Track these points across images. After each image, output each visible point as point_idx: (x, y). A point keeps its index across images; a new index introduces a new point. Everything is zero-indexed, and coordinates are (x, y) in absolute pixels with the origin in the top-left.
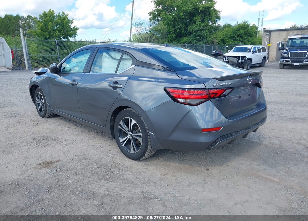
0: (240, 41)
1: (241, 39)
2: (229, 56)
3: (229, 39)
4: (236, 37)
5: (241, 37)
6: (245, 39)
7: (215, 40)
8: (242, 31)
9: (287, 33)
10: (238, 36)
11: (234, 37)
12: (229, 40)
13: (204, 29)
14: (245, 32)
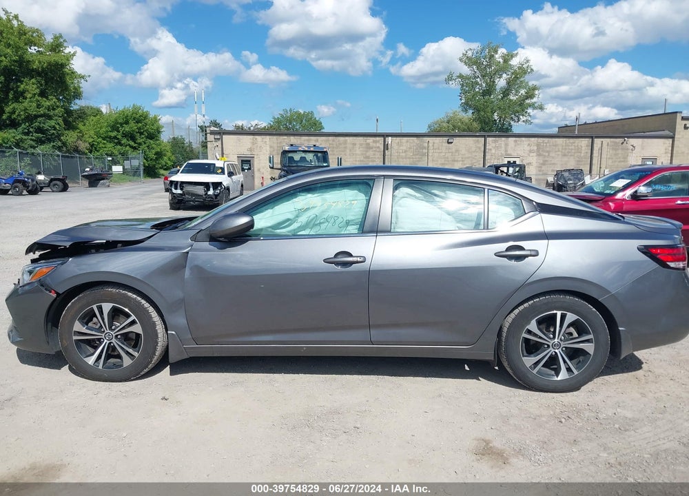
0: (131, 147)
1: (132, 143)
2: (182, 183)
3: (105, 142)
4: (119, 137)
5: (133, 138)
6: (140, 144)
7: (80, 142)
8: (132, 126)
9: (253, 139)
10: (125, 135)
11: (115, 137)
12: (104, 144)
13: (51, 113)
14: (139, 129)
